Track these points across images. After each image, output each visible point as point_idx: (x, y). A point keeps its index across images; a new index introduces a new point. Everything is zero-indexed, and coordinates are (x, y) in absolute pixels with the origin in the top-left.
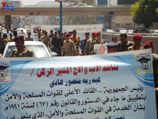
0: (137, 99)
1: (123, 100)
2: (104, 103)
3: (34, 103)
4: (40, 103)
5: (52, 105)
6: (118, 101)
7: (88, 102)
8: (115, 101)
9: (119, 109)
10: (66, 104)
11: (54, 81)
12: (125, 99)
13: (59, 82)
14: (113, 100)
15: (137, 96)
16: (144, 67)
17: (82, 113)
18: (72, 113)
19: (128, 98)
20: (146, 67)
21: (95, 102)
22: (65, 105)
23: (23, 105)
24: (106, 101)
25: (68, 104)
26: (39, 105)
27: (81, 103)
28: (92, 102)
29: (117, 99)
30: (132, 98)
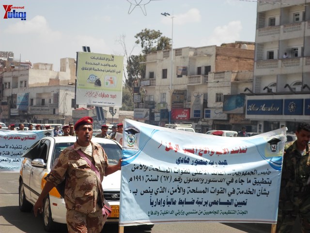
0: (263, 183)
1: (248, 182)
2: (228, 184)
3: (158, 176)
4: (164, 177)
5: (176, 180)
6: (242, 183)
7: (211, 181)
8: (240, 182)
9: (242, 192)
10: (190, 181)
11: (180, 158)
12: (250, 182)
13: (186, 159)
14: (238, 181)
15: (263, 179)
16: (273, 149)
17: (204, 192)
18: (194, 191)
19: (253, 181)
20: (275, 149)
21: (219, 181)
22: (188, 182)
23: (148, 178)
24: (230, 182)
25: (192, 181)
26: (163, 179)
27: (205, 181)
28: (216, 181)
29: (241, 180)
30: (257, 182)
